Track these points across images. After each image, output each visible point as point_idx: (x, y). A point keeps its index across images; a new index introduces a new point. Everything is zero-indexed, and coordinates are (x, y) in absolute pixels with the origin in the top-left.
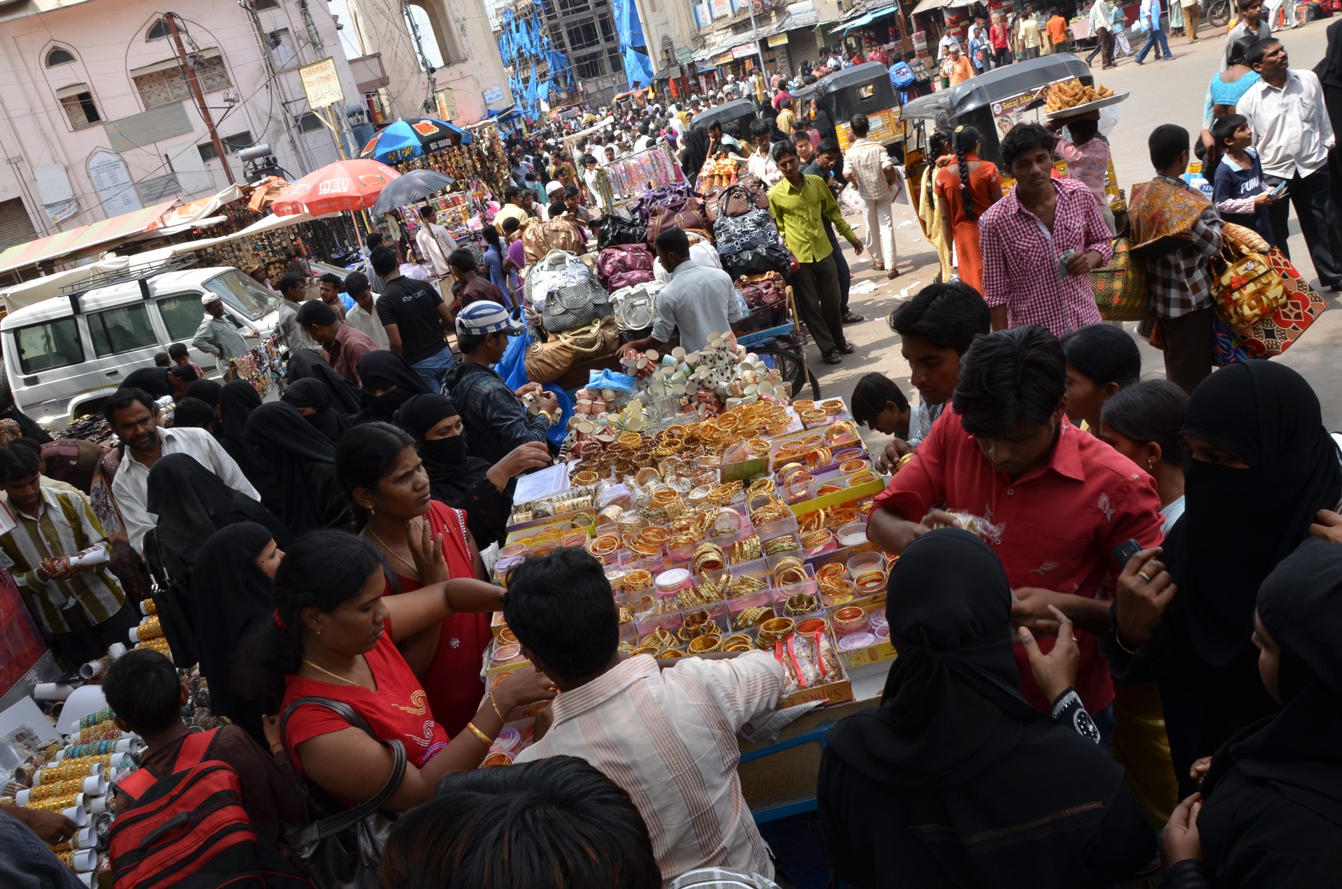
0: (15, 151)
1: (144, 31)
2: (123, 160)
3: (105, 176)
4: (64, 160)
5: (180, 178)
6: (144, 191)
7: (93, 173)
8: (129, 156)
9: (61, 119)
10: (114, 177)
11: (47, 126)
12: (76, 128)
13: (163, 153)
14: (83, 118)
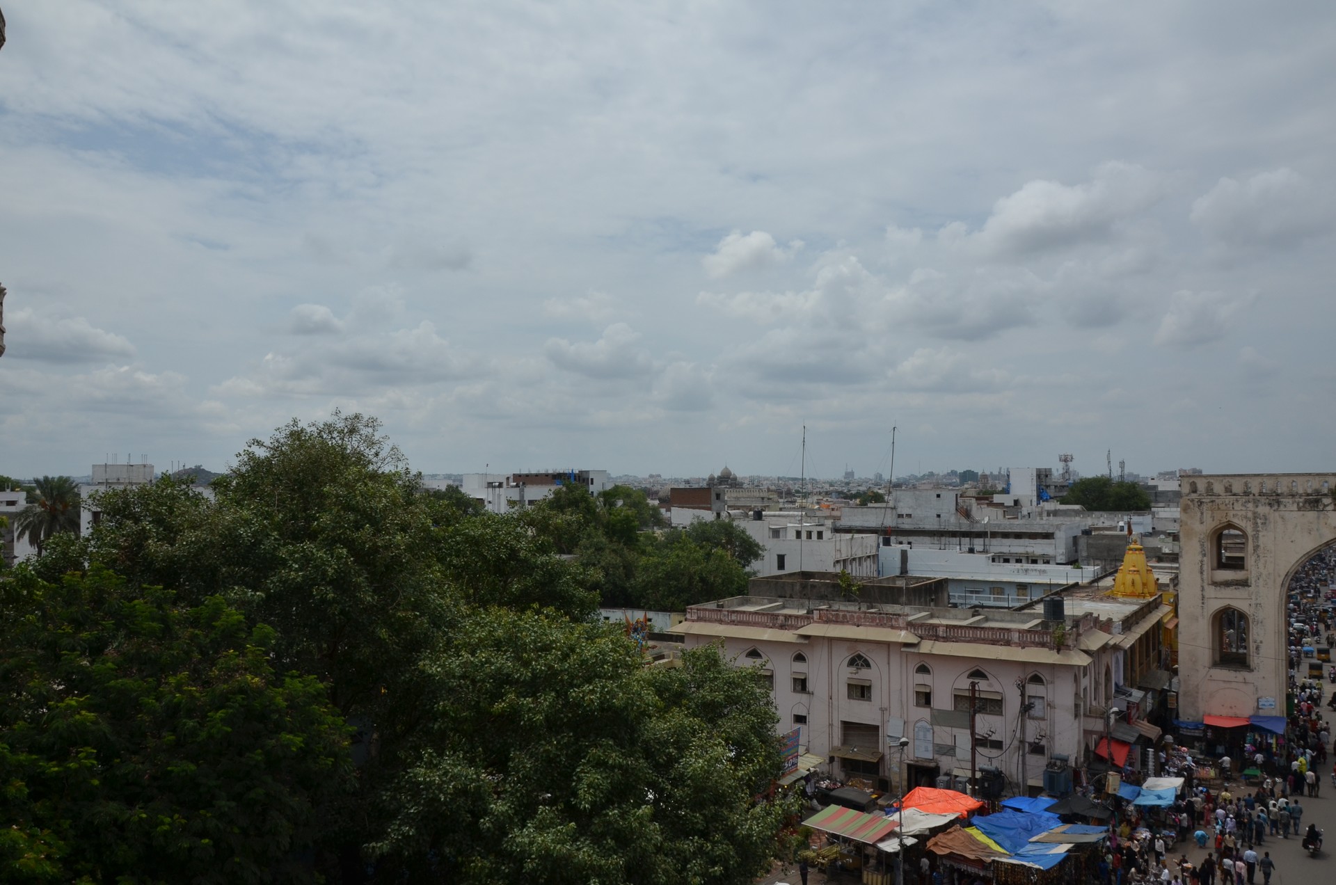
0: (885, 705)
1: (968, 673)
2: (933, 729)
3: (921, 734)
4: (905, 717)
5: (957, 750)
6: (937, 748)
7: (916, 729)
8: (937, 728)
9: (912, 699)
10: (925, 736)
11: (904, 699)
12: (918, 705)
13: (954, 734)
14: (923, 701)
